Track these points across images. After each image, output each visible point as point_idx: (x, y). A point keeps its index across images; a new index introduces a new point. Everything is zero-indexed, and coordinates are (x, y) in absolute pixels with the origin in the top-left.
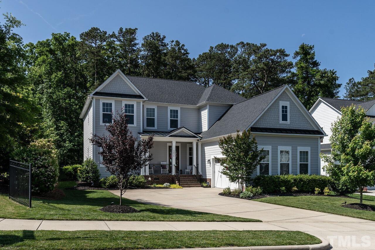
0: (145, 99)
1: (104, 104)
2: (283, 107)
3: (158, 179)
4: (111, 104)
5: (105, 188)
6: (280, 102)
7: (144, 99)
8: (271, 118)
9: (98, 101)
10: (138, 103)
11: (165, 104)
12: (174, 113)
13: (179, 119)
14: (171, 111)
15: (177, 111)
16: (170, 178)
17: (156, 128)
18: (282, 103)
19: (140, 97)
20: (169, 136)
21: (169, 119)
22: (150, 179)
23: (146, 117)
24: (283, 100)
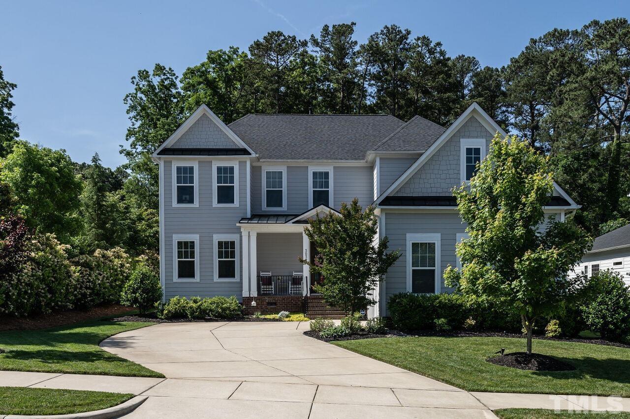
0: (254, 155)
1: (179, 169)
2: (469, 151)
3: (275, 304)
4: (191, 169)
5: (163, 319)
6: (462, 140)
7: (250, 154)
8: (438, 176)
9: (168, 164)
10: (242, 164)
11: (301, 162)
12: (321, 178)
13: (331, 189)
14: (315, 174)
15: (327, 174)
16: (299, 303)
17: (284, 208)
18: (466, 144)
19: (244, 152)
20: (293, 223)
21: (311, 189)
22: (254, 303)
23: (266, 189)
24: (469, 137)
